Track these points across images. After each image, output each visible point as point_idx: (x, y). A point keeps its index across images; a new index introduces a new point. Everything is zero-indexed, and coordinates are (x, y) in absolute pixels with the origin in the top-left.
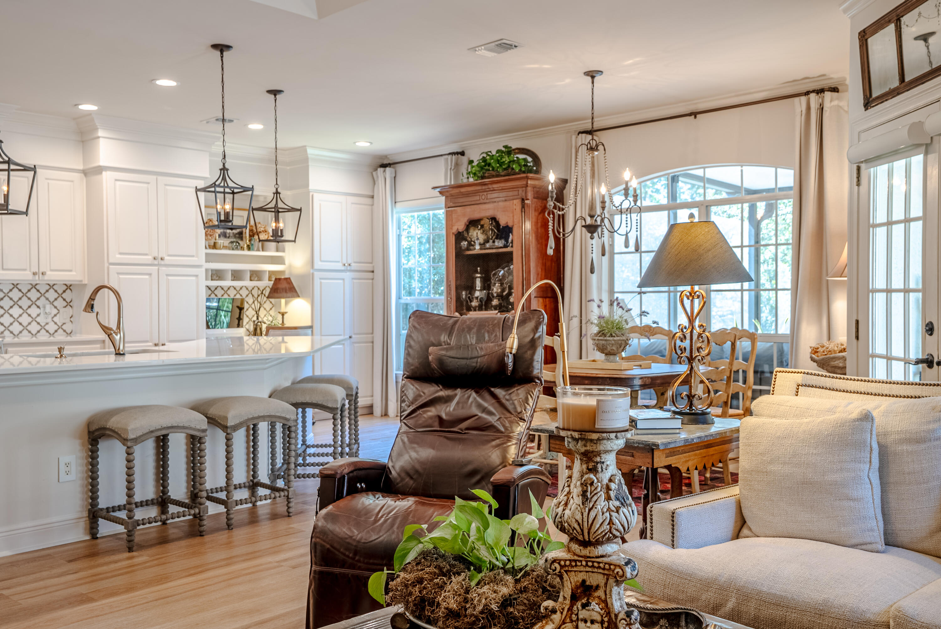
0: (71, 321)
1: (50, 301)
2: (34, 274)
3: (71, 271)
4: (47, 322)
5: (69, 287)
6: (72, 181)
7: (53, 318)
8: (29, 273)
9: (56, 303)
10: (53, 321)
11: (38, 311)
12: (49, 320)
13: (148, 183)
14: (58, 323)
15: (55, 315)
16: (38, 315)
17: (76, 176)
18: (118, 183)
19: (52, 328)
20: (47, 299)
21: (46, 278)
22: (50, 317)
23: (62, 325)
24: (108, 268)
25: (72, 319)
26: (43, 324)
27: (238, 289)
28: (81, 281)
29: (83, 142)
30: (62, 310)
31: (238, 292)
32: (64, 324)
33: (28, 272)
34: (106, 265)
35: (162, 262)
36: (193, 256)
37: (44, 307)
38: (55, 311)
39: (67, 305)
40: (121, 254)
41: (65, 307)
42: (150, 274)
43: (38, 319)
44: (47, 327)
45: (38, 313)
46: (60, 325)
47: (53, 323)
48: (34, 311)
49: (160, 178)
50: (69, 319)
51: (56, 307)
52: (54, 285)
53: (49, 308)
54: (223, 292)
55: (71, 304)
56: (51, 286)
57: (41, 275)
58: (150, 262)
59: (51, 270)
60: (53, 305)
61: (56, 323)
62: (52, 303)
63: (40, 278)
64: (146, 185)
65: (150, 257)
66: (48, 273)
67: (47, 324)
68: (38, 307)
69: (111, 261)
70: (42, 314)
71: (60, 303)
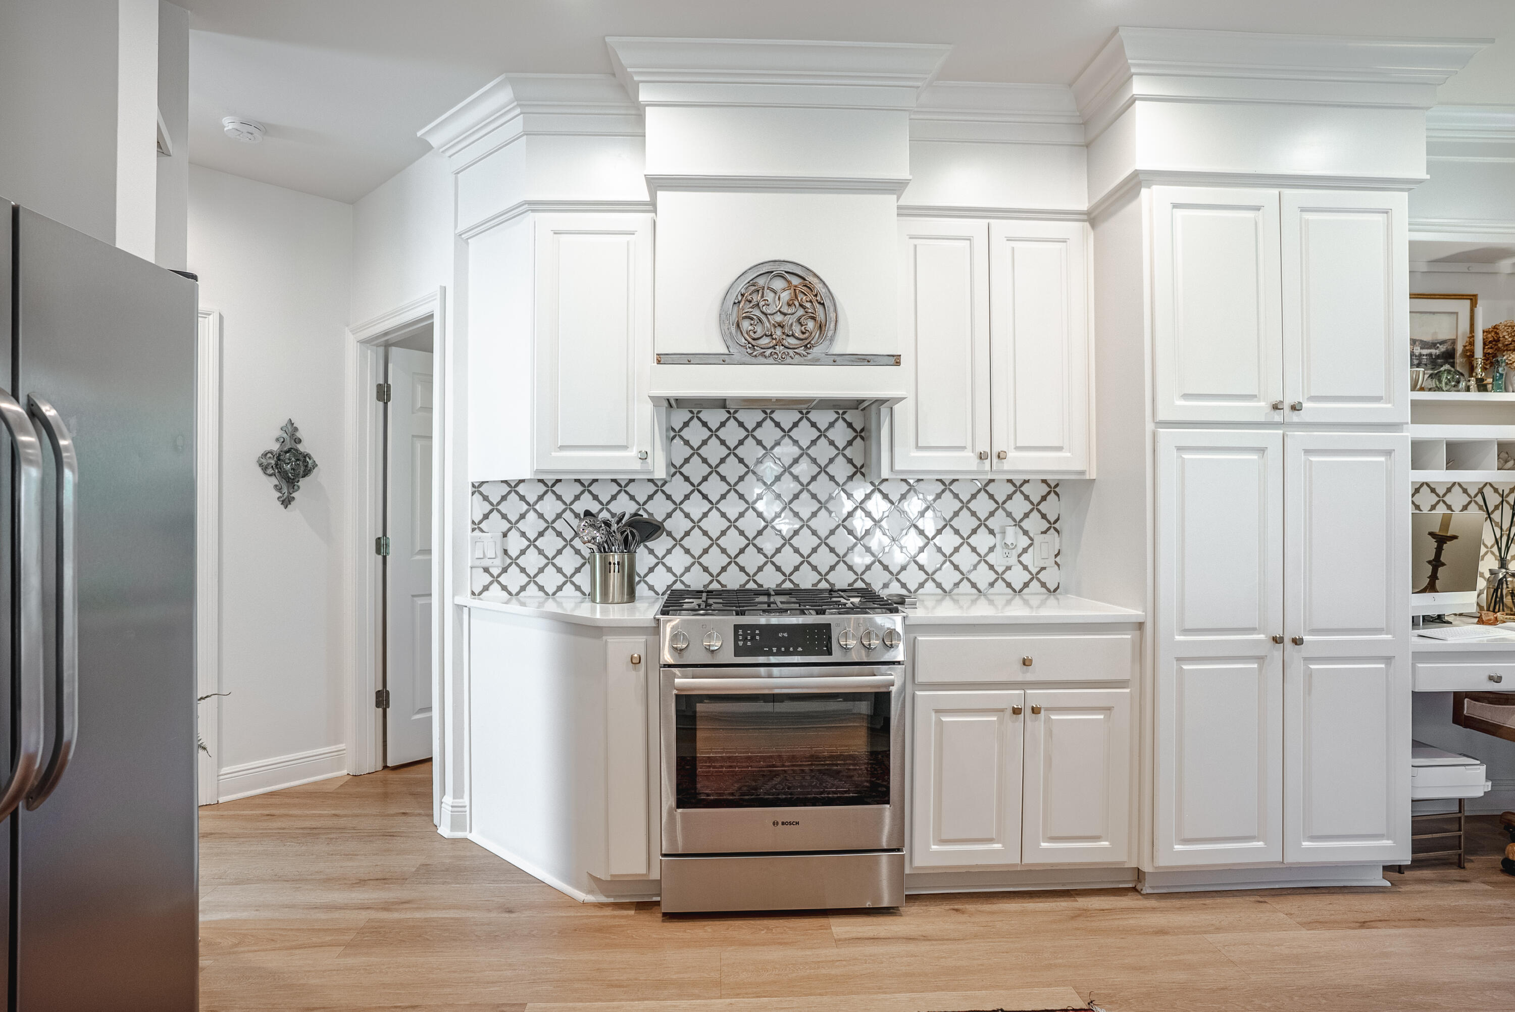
0: (1056, 563)
1: (1014, 520)
2: (982, 457)
3: (1059, 449)
4: (1009, 564)
5: (1053, 488)
6: (1064, 241)
7: (1019, 556)
8: (972, 454)
9: (1025, 524)
10: (1020, 562)
11: (990, 540)
12: (1013, 560)
13: (1257, 208)
14: (1031, 568)
15: (1025, 550)
16: (991, 549)
17: (1073, 229)
18: (1179, 213)
19: (1017, 577)
20: (1009, 515)
21: (1006, 465)
22: (1015, 553)
23: (1038, 573)
24: (1154, 435)
25: (1058, 559)
26: (1000, 570)
27: (1441, 492)
28: (1083, 473)
29: (1088, 146)
30: (1038, 539)
31: (1441, 499)
32: (1043, 569)
33: (968, 454)
34: (1149, 426)
35: (1295, 417)
36: (1378, 399)
37: (1003, 533)
38: (1024, 541)
39: (1049, 529)
40: (1186, 396)
41: (1044, 532)
42: (1262, 450)
43: (991, 558)
44: (1008, 576)
45: (992, 545)
46: (1034, 571)
47: (1021, 567)
48: (982, 541)
49: (1287, 192)
50: (1053, 559)
51: (1026, 533)
52: (1026, 482)
53: (1012, 535)
54: (1435, 499)
55: (1057, 526)
56: (1018, 486)
57: (995, 460)
58: (1262, 418)
59: (1018, 448)
60: (1021, 527)
61: (1026, 568)
62: (1018, 524)
63: (994, 468)
64: (1250, 214)
65: (1263, 405)
66: (1012, 454)
67: (1009, 568)
68: (991, 532)
69: (1162, 416)
70: (998, 548)
71: (1034, 524)
